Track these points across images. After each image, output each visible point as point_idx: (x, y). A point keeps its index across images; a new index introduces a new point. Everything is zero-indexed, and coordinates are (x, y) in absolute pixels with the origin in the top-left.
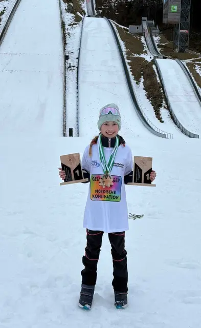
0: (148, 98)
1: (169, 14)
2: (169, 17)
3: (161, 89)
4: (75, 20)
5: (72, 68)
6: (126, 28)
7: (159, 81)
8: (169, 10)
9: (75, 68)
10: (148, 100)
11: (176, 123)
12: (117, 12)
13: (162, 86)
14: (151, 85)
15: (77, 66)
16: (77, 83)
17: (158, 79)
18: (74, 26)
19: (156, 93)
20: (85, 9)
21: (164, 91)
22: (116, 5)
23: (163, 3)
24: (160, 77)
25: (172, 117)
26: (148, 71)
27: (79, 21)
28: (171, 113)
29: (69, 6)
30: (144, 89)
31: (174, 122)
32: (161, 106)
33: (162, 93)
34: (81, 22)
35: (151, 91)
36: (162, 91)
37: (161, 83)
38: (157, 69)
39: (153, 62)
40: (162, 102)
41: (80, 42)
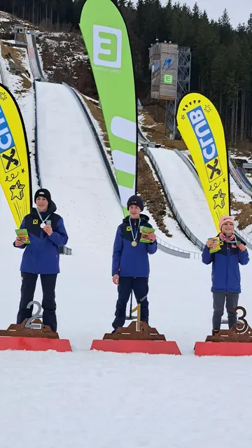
1: (161, 86)
2: (161, 89)
3: (162, 190)
4: (24, 86)
6: (93, 100)
7: (157, 180)
8: (160, 81)
9: (31, 155)
11: (189, 239)
12: (75, 76)
13: (163, 187)
14: (145, 184)
15: (34, 152)
16: (38, 177)
17: (155, 176)
18: (23, 94)
19: (153, 196)
20: (28, 68)
21: (165, 193)
22: (73, 65)
23: (151, 70)
24: (157, 173)
25: (183, 230)
27: (29, 87)
28: (179, 225)
29: (10, 63)
31: (187, 236)
32: (164, 213)
33: (162, 196)
34: (32, 88)
35: (146, 193)
36: (163, 194)
37: (160, 181)
38: (151, 161)
39: (144, 152)
40: (165, 209)
41: (36, 119)
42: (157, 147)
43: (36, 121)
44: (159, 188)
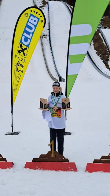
0: (98, 55)
3: (107, 49)
4: (43, 4)
5: (46, 36)
7: (105, 44)
9: (47, 36)
10: (98, 56)
13: (108, 47)
14: (99, 46)
15: (48, 35)
16: (51, 46)
17: (104, 42)
18: (43, 8)
19: (103, 52)
24: (105, 41)
26: (96, 37)
27: (45, 4)
30: (94, 49)
32: (108, 60)
33: (108, 52)
34: (47, 4)
35: (100, 50)
36: (108, 50)
37: (106, 44)
38: (102, 35)
39: (99, 31)
40: (109, 58)
41: (49, 19)
42: (105, 28)
43: (49, 20)
44: (106, 48)
